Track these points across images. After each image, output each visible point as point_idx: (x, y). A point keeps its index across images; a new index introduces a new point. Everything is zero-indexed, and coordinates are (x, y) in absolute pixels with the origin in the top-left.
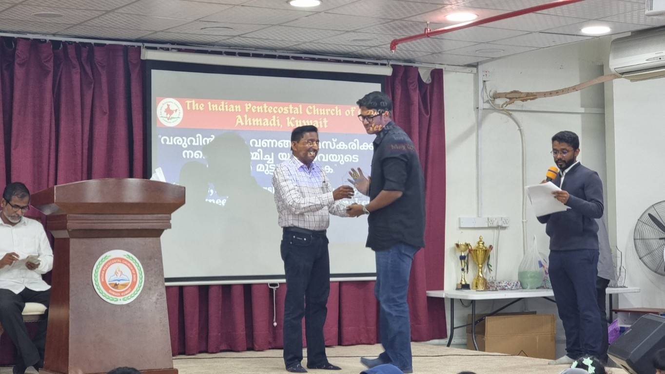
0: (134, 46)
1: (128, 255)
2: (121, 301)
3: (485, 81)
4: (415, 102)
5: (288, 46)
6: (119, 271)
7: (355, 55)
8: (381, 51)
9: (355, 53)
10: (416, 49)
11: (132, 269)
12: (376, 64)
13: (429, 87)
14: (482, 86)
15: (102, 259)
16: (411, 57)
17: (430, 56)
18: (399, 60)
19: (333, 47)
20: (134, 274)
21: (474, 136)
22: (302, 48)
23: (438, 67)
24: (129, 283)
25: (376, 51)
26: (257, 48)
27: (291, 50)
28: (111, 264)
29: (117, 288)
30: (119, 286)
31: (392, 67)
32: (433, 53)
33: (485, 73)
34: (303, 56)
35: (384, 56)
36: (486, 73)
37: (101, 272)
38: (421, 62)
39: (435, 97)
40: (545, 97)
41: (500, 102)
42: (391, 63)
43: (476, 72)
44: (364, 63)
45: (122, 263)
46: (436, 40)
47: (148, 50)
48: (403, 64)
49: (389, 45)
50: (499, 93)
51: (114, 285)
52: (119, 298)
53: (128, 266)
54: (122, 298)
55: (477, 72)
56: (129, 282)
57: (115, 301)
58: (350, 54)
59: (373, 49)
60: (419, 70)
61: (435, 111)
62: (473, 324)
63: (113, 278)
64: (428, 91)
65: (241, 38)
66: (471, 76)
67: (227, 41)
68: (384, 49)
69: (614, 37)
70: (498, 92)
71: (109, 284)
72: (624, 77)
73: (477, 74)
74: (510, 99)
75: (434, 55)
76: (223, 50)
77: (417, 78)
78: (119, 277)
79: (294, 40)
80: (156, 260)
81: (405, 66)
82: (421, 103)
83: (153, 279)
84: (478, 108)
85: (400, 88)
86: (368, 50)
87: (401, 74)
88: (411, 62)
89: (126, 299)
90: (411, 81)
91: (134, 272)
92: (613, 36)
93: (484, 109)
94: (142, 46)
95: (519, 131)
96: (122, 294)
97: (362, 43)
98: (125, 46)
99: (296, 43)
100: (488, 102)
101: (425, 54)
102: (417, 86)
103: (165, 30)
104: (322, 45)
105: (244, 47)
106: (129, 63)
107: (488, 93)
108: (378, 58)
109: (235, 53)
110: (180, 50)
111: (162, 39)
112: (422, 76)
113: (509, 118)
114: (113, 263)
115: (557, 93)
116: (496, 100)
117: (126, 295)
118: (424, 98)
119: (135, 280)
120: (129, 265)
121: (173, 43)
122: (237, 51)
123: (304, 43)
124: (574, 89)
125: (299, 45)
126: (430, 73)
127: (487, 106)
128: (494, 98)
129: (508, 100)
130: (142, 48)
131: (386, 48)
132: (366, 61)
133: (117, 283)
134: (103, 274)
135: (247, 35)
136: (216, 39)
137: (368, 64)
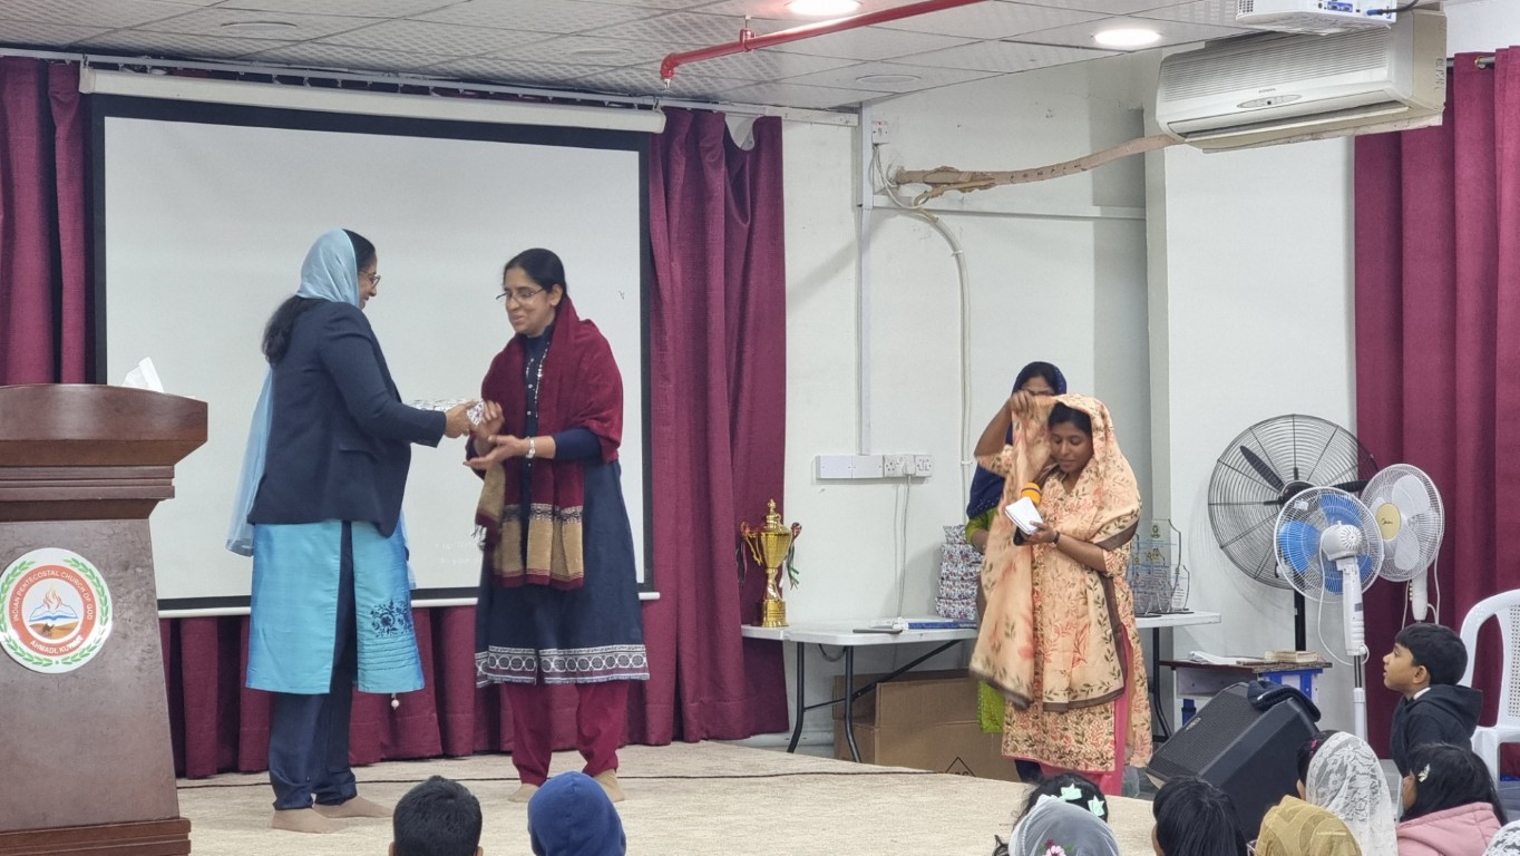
0: (63, 61)
1: (74, 560)
2: (58, 666)
3: (876, 145)
4: (716, 194)
5: (426, 63)
6: (54, 595)
7: (579, 84)
8: (642, 78)
9: (579, 80)
10: (722, 75)
11: (85, 592)
12: (629, 106)
13: (748, 158)
14: (871, 157)
15: (15, 569)
16: (708, 91)
17: (750, 88)
18: (678, 96)
19: (529, 68)
20: (89, 602)
21: (852, 269)
22: (459, 68)
23: (769, 112)
24: (76, 624)
25: (628, 77)
26: (353, 67)
27: (433, 73)
28: (36, 582)
29: (50, 636)
30: (52, 631)
31: (666, 114)
32: (760, 83)
33: (876, 127)
34: (461, 86)
35: (646, 88)
36: (879, 126)
37: (12, 601)
38: (731, 102)
39: (763, 180)
40: (1012, 182)
41: (910, 191)
42: (663, 103)
43: (856, 124)
44: (600, 104)
45: (60, 578)
46: (765, 54)
47: (97, 71)
48: (690, 106)
49: (659, 65)
50: (909, 173)
51: (41, 629)
52: (54, 659)
53: (73, 584)
54: (59, 658)
55: (860, 123)
56: (76, 620)
57: (46, 665)
58: (570, 82)
59: (621, 72)
60: (727, 119)
61: (762, 213)
62: (849, 697)
63: (40, 613)
64: (747, 168)
65: (315, 45)
66: (846, 133)
67: (284, 51)
68: (646, 73)
69: (1168, 53)
70: (907, 169)
71: (32, 626)
72: (1189, 143)
73: (857, 131)
74: (934, 185)
75: (761, 86)
76: (274, 72)
77: (722, 139)
78: (53, 612)
79: (438, 52)
80: (139, 570)
81: (694, 111)
82: (730, 196)
83: (131, 613)
84: (861, 206)
85: (684, 162)
86: (610, 74)
87: (684, 128)
88: (707, 101)
89: (69, 660)
90: (708, 145)
91: (89, 600)
92: (1164, 49)
93: (874, 207)
94: (82, 61)
95: (954, 258)
96: (61, 649)
97: (595, 59)
98: (43, 60)
99: (445, 59)
100: (883, 191)
101: (740, 84)
102: (721, 156)
103: (139, 25)
104: (504, 63)
105: (321, 65)
106: (52, 101)
107: (884, 173)
108: (634, 93)
109: (302, 78)
110: (171, 72)
111: (130, 45)
112: (732, 135)
113: (932, 229)
114: (40, 579)
115: (1039, 174)
116: (902, 187)
117: (71, 650)
118: (736, 183)
119: (90, 617)
120: (76, 581)
121: (155, 54)
122: (307, 74)
123: (463, 58)
124: (1078, 165)
125: (450, 62)
126: (751, 126)
127: (882, 201)
128: (898, 184)
129: (929, 188)
130: (82, 65)
131: (652, 72)
132: (606, 98)
133: (50, 625)
134: (16, 604)
135: (329, 40)
136: (259, 46)
137: (610, 105)
